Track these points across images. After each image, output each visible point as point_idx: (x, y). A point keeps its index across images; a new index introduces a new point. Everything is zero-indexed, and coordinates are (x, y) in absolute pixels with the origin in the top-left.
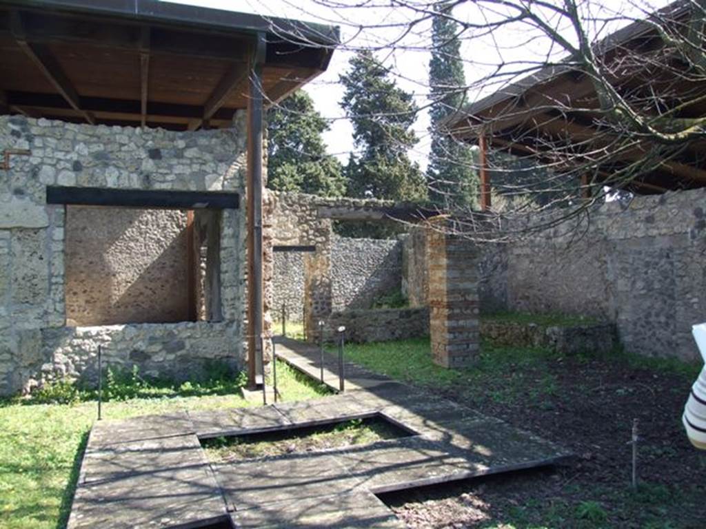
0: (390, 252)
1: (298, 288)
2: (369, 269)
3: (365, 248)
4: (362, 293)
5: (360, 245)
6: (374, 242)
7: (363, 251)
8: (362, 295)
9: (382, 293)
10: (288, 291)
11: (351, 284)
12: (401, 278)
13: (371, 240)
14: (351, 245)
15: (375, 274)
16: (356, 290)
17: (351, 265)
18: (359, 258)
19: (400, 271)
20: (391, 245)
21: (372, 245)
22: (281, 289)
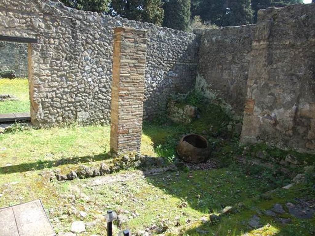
0: (189, 46)
1: (90, 80)
2: (169, 62)
3: (167, 38)
4: (160, 89)
5: (162, 34)
6: (175, 33)
7: (164, 41)
8: (159, 91)
9: (177, 90)
10: (76, 84)
11: (150, 78)
12: (196, 75)
13: (173, 30)
14: (153, 33)
15: (174, 69)
16: (154, 85)
17: (152, 55)
18: (159, 49)
19: (196, 68)
20: (190, 38)
21: (173, 36)
22: (67, 81)
